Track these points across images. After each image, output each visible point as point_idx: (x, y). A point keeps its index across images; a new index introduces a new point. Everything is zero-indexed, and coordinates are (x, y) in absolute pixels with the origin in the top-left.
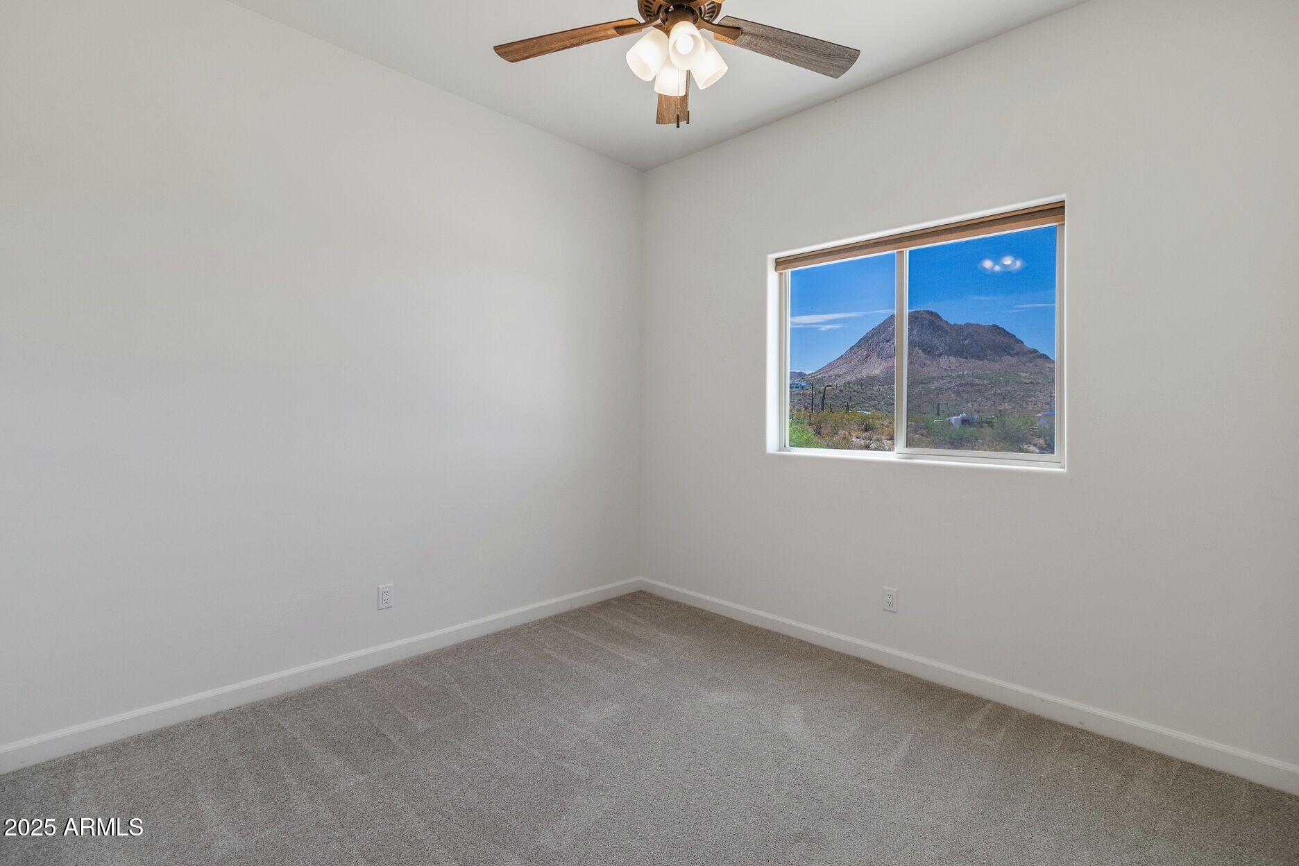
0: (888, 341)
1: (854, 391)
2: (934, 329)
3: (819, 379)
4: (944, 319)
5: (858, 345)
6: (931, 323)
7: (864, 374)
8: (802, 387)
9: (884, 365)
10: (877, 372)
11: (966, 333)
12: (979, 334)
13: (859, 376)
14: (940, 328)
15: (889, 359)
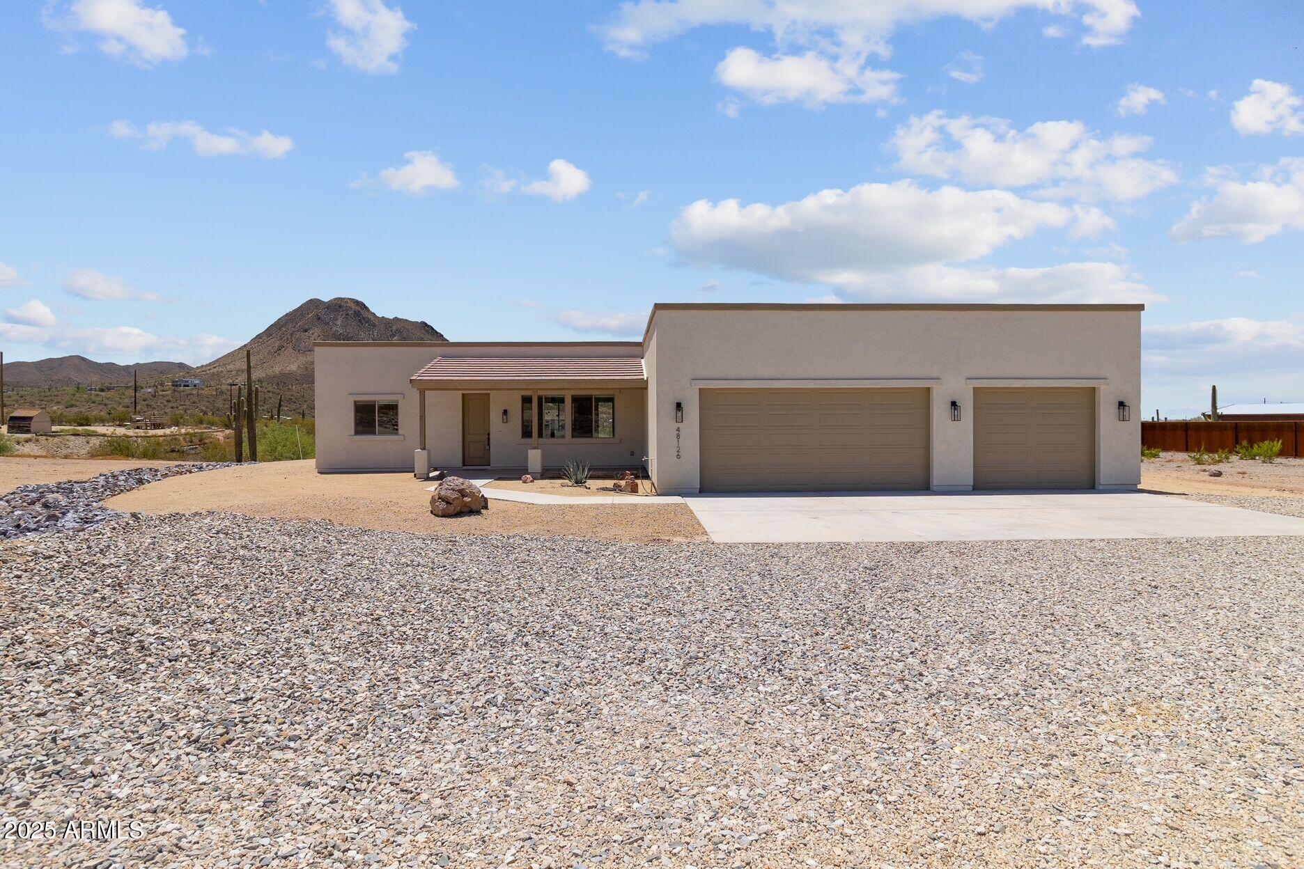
0: (306, 331)
1: (269, 392)
2: (360, 321)
3: (213, 374)
4: (372, 310)
5: (269, 332)
6: (357, 314)
7: (277, 369)
8: (195, 386)
9: (302, 359)
10: (293, 367)
11: (394, 328)
12: (408, 331)
13: (270, 372)
14: (367, 320)
15: (309, 353)
